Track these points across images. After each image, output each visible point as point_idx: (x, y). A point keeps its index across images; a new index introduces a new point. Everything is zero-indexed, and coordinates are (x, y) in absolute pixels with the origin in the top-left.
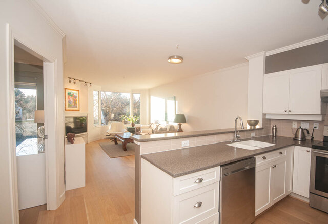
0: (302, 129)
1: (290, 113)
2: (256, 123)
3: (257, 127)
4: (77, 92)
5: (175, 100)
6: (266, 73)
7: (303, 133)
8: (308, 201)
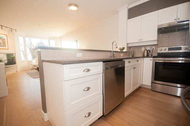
0: (147, 50)
1: (141, 41)
2: (124, 48)
3: (124, 51)
4: (6, 36)
5: (77, 42)
6: (128, 19)
7: (147, 52)
8: (150, 88)
